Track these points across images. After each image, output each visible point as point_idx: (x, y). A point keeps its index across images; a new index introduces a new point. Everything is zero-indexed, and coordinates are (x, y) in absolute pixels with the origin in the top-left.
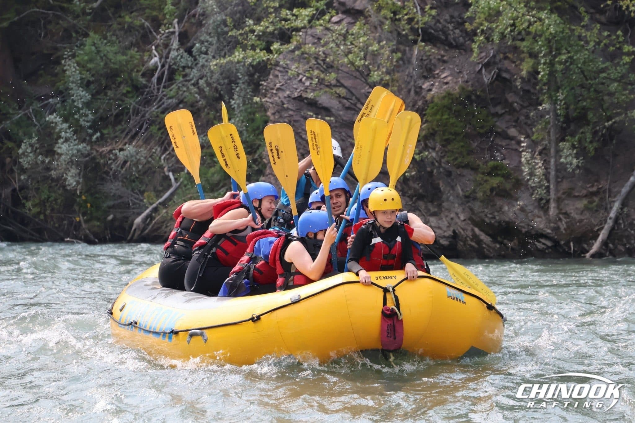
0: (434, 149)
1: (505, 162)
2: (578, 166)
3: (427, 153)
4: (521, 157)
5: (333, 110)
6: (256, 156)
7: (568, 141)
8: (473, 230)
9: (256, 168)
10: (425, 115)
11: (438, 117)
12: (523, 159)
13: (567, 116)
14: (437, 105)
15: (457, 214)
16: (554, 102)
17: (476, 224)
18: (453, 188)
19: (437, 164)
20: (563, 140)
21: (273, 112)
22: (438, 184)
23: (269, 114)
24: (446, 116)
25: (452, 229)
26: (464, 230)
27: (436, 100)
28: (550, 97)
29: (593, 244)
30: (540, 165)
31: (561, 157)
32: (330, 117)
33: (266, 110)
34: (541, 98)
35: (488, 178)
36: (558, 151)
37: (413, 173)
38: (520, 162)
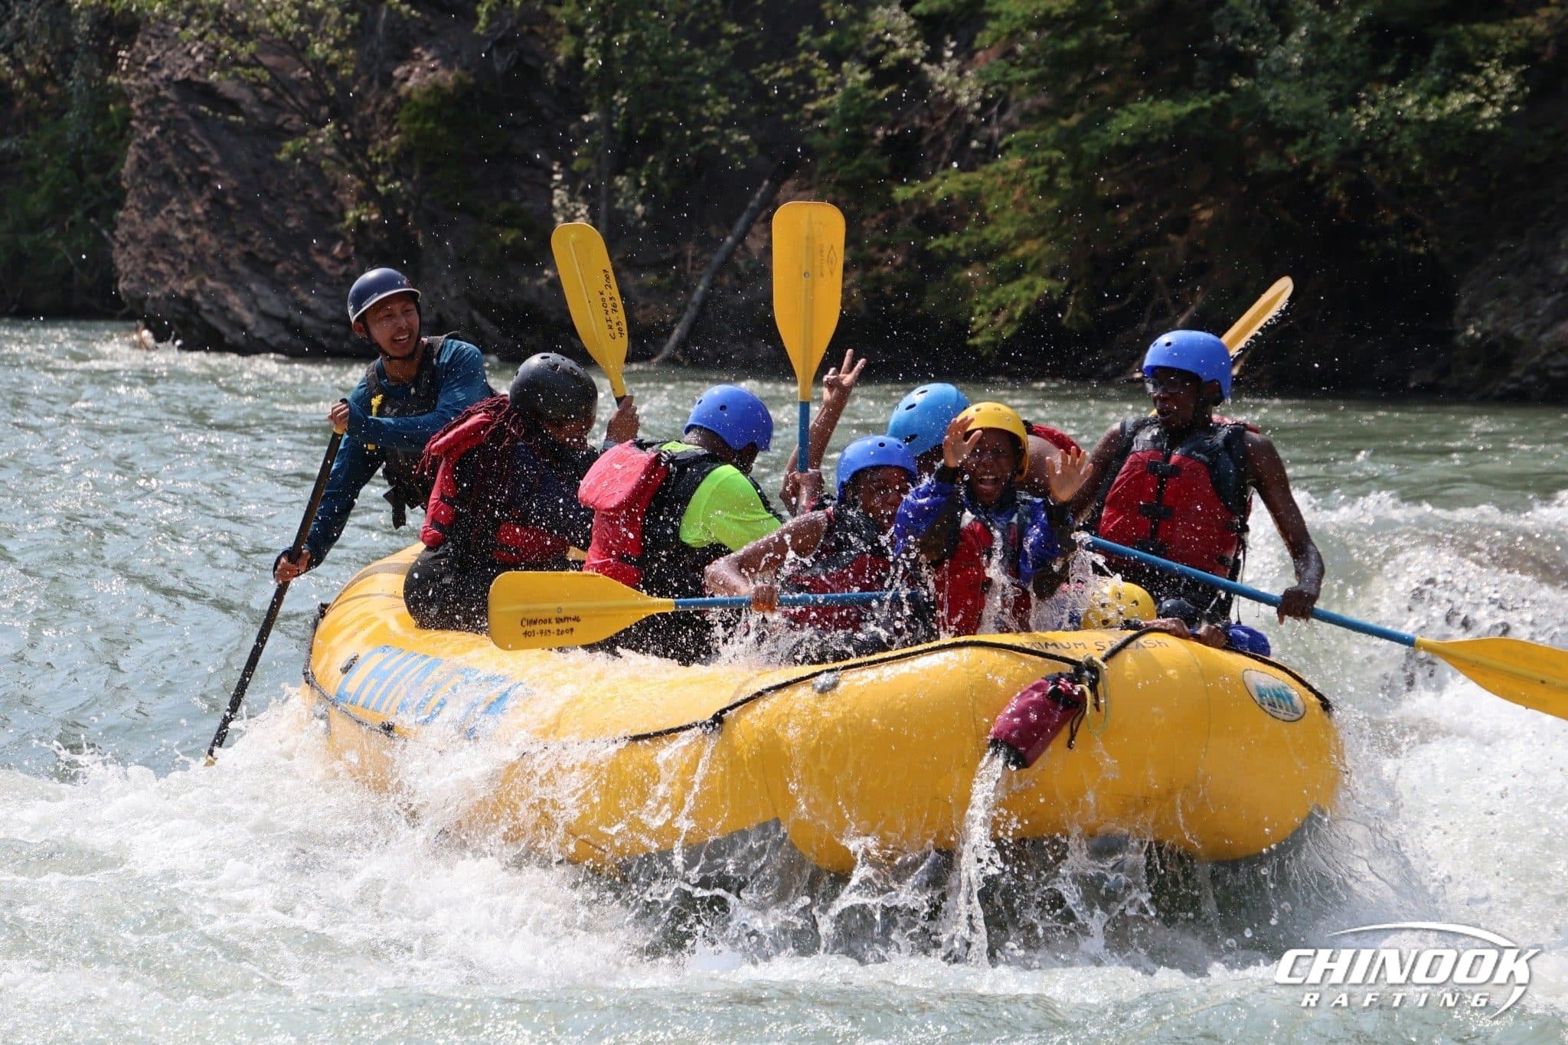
0: (409, 178)
1: (526, 205)
2: (644, 217)
3: (398, 184)
4: (551, 197)
5: (243, 106)
6: (109, 176)
7: (628, 175)
8: (470, 315)
9: (108, 195)
10: (395, 121)
11: (418, 125)
12: (556, 202)
13: (629, 134)
14: (416, 104)
15: (445, 287)
16: (608, 108)
17: (474, 303)
18: (439, 243)
19: (413, 203)
20: (621, 173)
21: (140, 102)
22: (416, 236)
23: (133, 105)
24: (430, 125)
25: (434, 312)
26: (455, 313)
27: (415, 96)
28: (602, 100)
29: (663, 344)
30: (583, 211)
31: (616, 200)
32: (238, 115)
33: (128, 99)
34: (588, 102)
35: (497, 229)
36: (614, 192)
37: (375, 216)
38: (551, 205)
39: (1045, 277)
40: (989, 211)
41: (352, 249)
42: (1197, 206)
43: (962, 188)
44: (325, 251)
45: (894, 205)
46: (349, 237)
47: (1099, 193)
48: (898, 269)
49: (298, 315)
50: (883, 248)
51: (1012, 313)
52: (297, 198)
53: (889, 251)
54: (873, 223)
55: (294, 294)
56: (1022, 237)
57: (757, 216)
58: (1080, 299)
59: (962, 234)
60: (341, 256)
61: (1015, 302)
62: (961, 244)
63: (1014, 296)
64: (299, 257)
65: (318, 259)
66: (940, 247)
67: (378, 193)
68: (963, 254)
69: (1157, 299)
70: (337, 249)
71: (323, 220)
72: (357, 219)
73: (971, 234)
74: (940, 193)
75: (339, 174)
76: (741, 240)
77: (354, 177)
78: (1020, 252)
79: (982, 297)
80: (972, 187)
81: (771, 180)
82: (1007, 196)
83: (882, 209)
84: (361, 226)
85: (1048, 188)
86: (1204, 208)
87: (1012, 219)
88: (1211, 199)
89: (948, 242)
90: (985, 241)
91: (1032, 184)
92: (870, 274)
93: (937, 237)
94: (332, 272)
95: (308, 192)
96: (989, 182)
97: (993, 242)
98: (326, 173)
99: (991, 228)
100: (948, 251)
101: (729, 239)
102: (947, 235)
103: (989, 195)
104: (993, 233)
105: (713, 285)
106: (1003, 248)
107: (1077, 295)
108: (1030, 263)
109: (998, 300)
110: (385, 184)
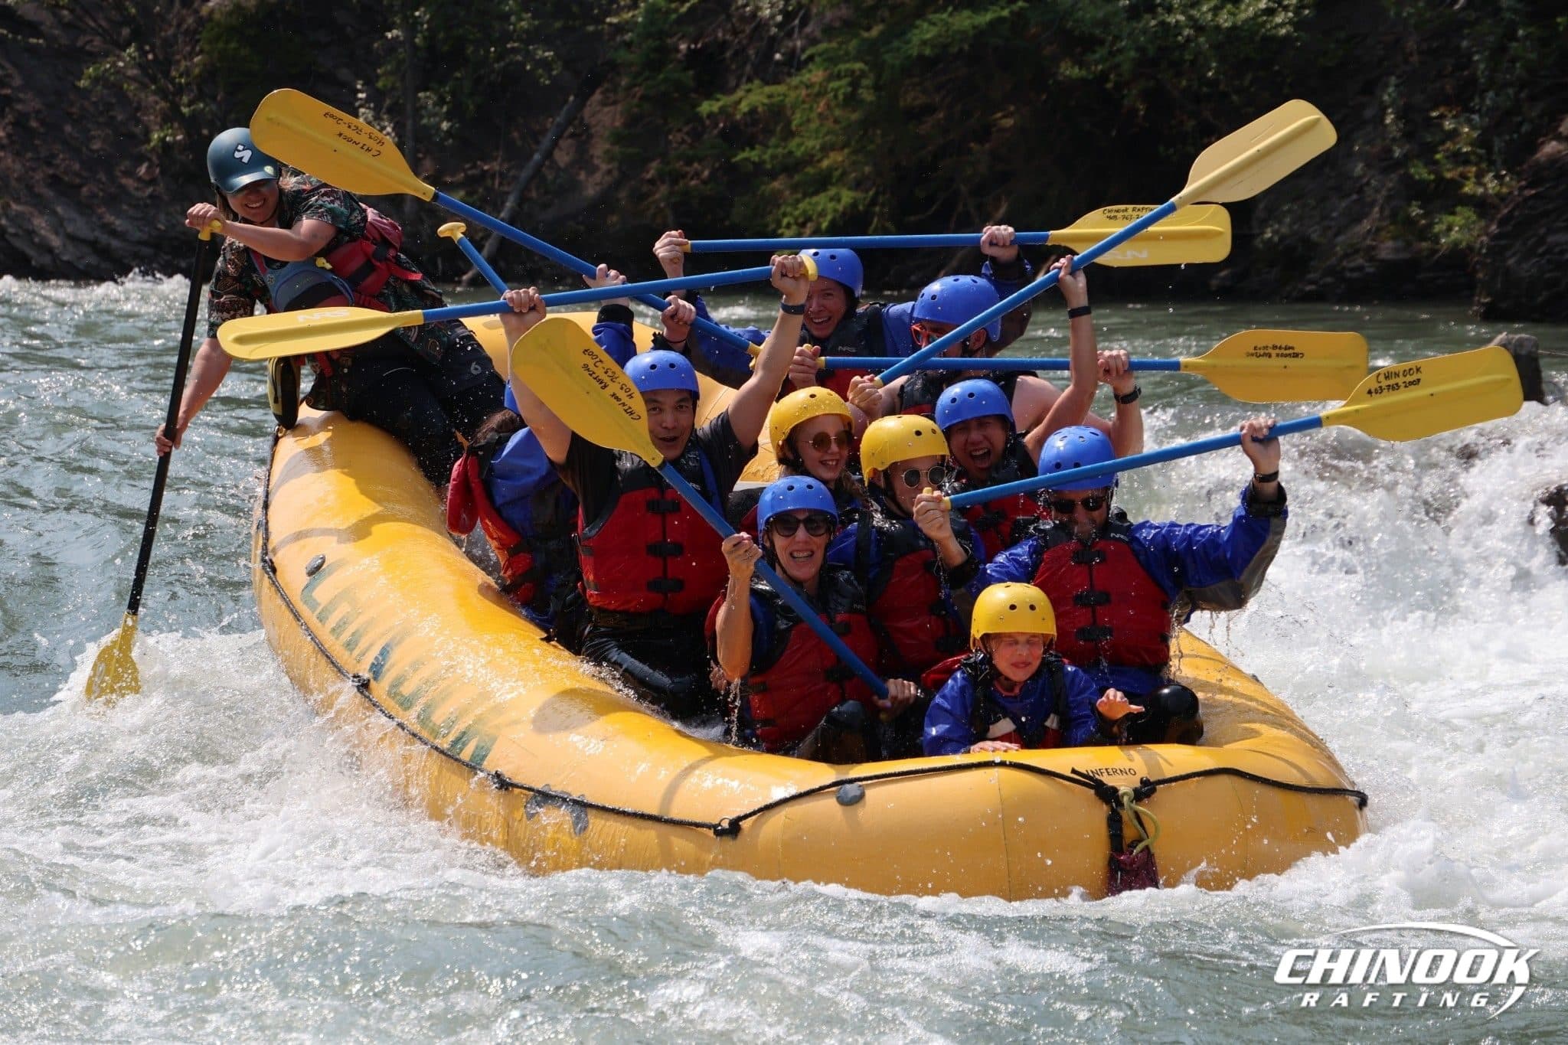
39: (850, 189)
40: (794, 123)
41: (158, 171)
42: (999, 115)
43: (766, 101)
44: (130, 173)
45: (698, 118)
46: (154, 158)
47: (902, 104)
48: (704, 182)
49: (104, 238)
50: (689, 163)
51: (819, 224)
52: (101, 120)
53: (696, 165)
54: (679, 136)
55: (100, 217)
56: (826, 149)
57: (563, 132)
58: (886, 210)
59: (767, 147)
60: (147, 178)
61: (822, 214)
62: (766, 157)
63: (820, 208)
64: (104, 179)
65: (124, 181)
66: (747, 159)
67: (182, 115)
68: (769, 166)
69: (960, 208)
70: (142, 170)
71: (129, 143)
72: (162, 140)
73: (776, 147)
74: (744, 107)
75: (143, 96)
76: (549, 155)
77: (157, 98)
78: (825, 163)
79: (789, 209)
80: (776, 100)
81: (576, 96)
82: (811, 109)
83: (687, 123)
84: (166, 147)
85: (851, 100)
86: (1004, 117)
87: (817, 131)
88: (1012, 108)
89: (753, 155)
90: (791, 153)
91: (836, 96)
92: (676, 188)
93: (743, 150)
94: (139, 194)
95: (111, 113)
96: (793, 95)
97: (798, 154)
98: (130, 95)
99: (797, 140)
100: (754, 163)
101: (537, 157)
102: (752, 148)
103: (794, 108)
104: (799, 145)
105: (522, 200)
106: (809, 159)
107: (883, 205)
108: (837, 174)
109: (805, 212)
110: (189, 105)
